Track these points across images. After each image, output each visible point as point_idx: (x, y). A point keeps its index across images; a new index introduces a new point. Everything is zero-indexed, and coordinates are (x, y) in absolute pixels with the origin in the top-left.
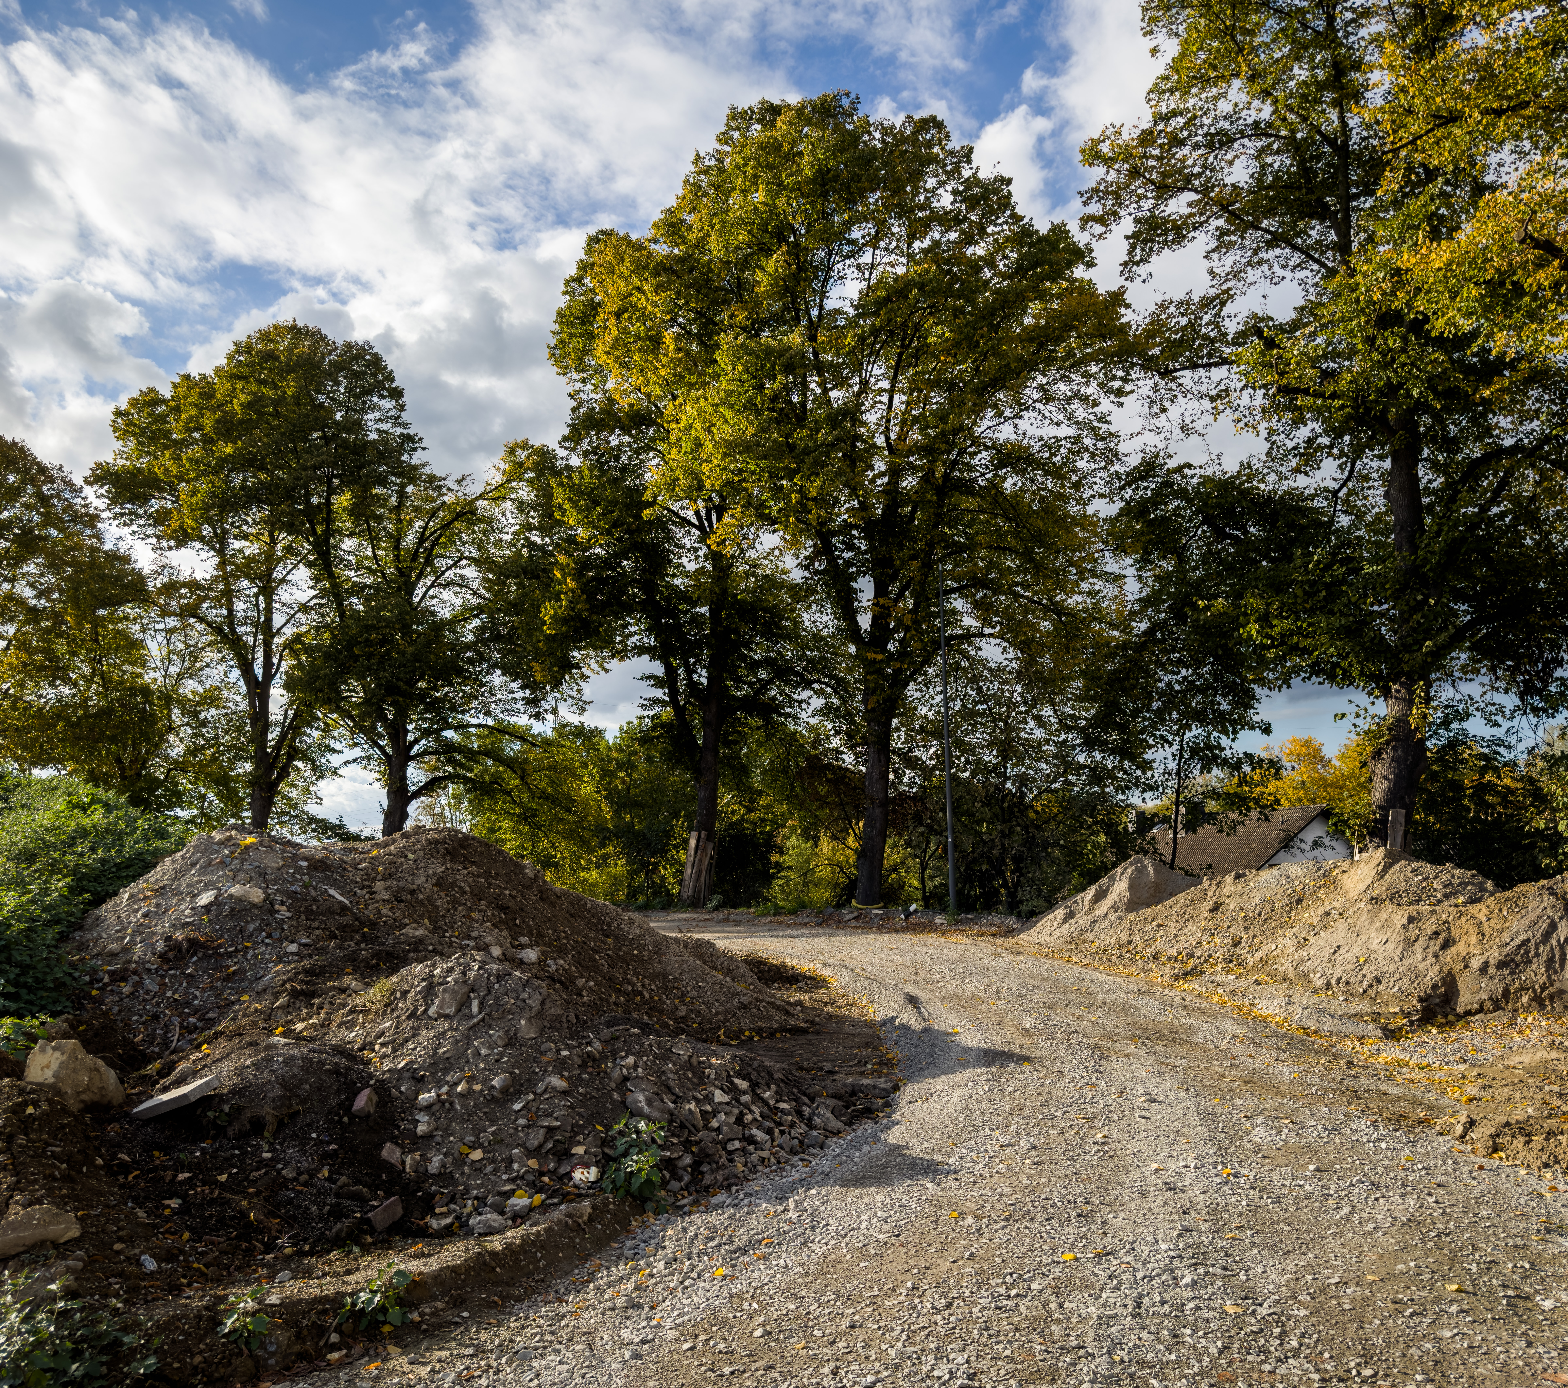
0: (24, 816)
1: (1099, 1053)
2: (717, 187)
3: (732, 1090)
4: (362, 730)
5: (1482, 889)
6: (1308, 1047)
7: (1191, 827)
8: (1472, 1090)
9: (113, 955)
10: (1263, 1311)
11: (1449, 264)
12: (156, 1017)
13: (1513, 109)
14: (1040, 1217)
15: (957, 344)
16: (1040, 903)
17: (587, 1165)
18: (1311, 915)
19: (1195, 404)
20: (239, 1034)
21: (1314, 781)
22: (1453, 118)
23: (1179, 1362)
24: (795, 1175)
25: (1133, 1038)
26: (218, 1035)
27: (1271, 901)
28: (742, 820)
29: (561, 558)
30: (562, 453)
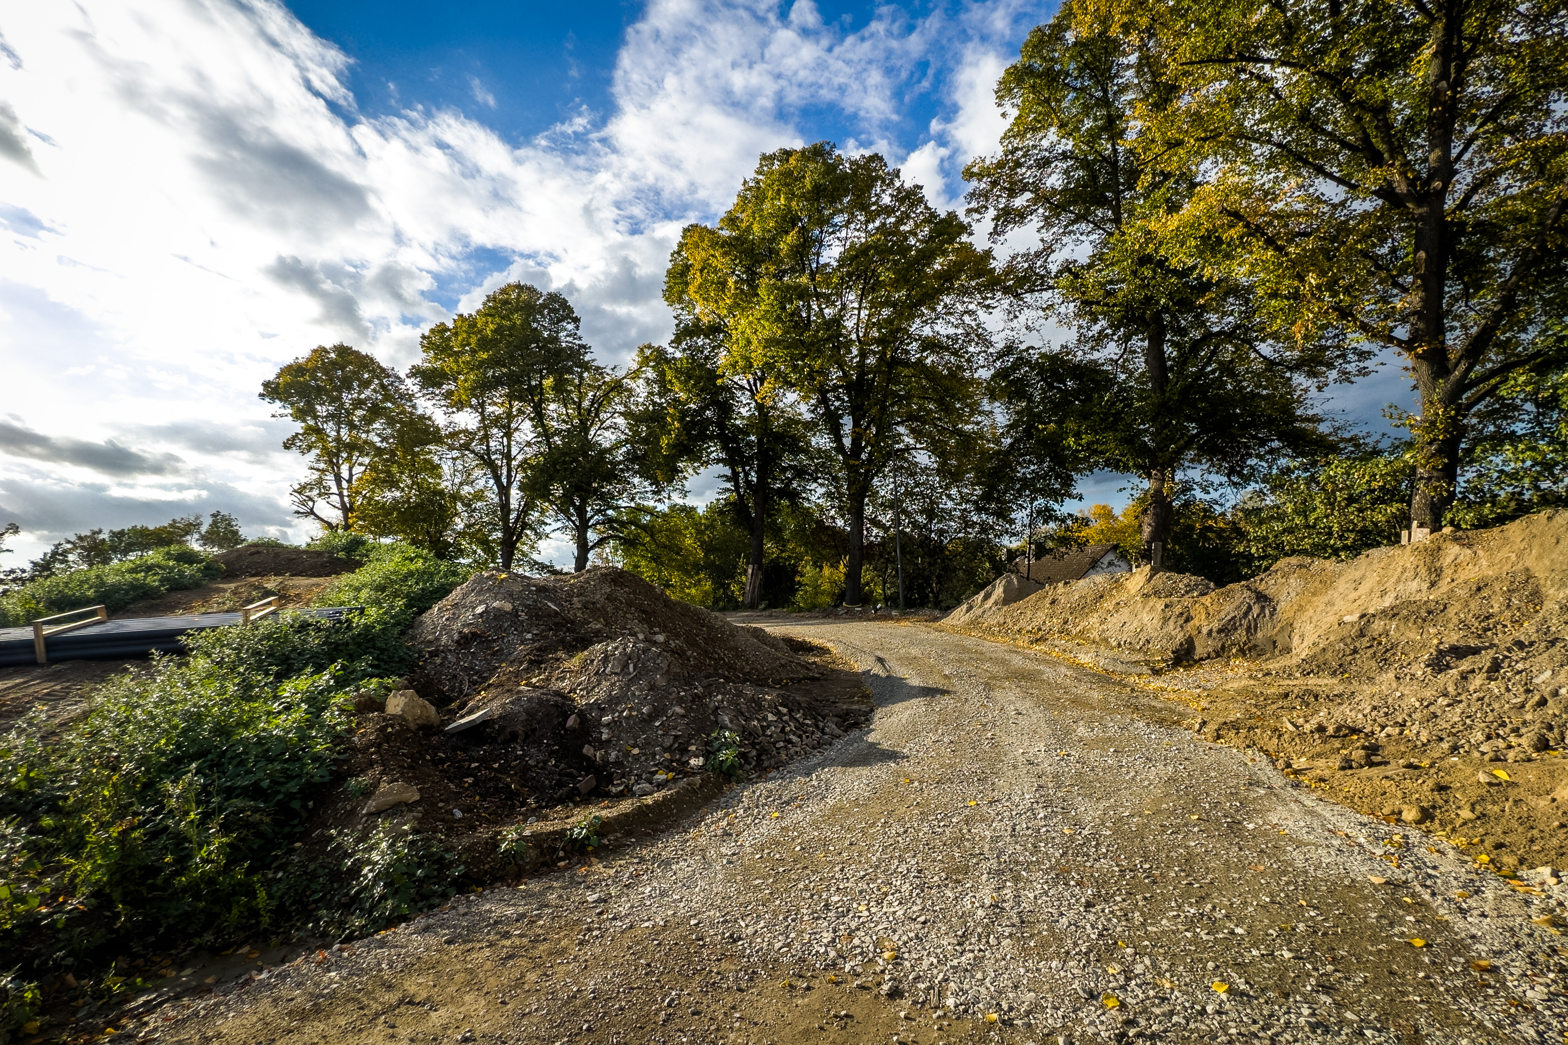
0: (378, 565)
1: (989, 687)
2: (757, 198)
3: (778, 714)
4: (562, 511)
5: (1208, 587)
6: (1108, 681)
7: (1038, 556)
8: (1204, 703)
9: (430, 642)
10: (1085, 832)
11: (1178, 228)
12: (455, 676)
13: (1213, 138)
14: (956, 781)
15: (897, 280)
16: (952, 601)
17: (697, 756)
18: (1108, 605)
19: (1034, 313)
20: (501, 685)
21: (1109, 529)
22: (1179, 143)
23: (1038, 861)
24: (816, 760)
25: (1007, 678)
26: (490, 685)
27: (1085, 597)
28: (778, 558)
29: (671, 411)
30: (670, 350)
